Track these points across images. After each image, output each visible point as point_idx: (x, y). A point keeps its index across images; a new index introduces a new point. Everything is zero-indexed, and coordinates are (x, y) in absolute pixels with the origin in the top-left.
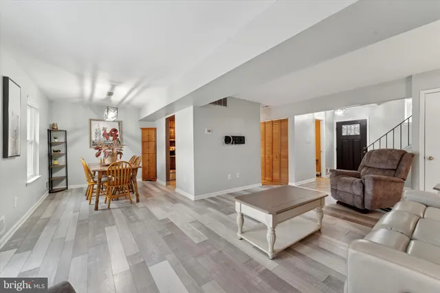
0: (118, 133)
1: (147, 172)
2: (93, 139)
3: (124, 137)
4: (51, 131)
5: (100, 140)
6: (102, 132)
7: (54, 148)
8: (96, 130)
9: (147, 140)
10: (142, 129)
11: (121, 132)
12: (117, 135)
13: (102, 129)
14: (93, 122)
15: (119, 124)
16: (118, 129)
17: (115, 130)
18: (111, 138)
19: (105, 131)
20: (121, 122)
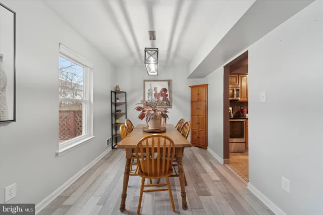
0: (168, 93)
1: (196, 137)
2: (147, 99)
3: (174, 97)
4: (116, 92)
5: (152, 101)
6: (154, 92)
7: (118, 108)
8: (149, 91)
9: (196, 99)
10: (192, 87)
11: (171, 91)
12: (167, 95)
13: (153, 89)
14: (146, 83)
15: (169, 83)
16: (167, 88)
17: (165, 90)
18: (161, 98)
19: (156, 92)
20: (171, 80)
